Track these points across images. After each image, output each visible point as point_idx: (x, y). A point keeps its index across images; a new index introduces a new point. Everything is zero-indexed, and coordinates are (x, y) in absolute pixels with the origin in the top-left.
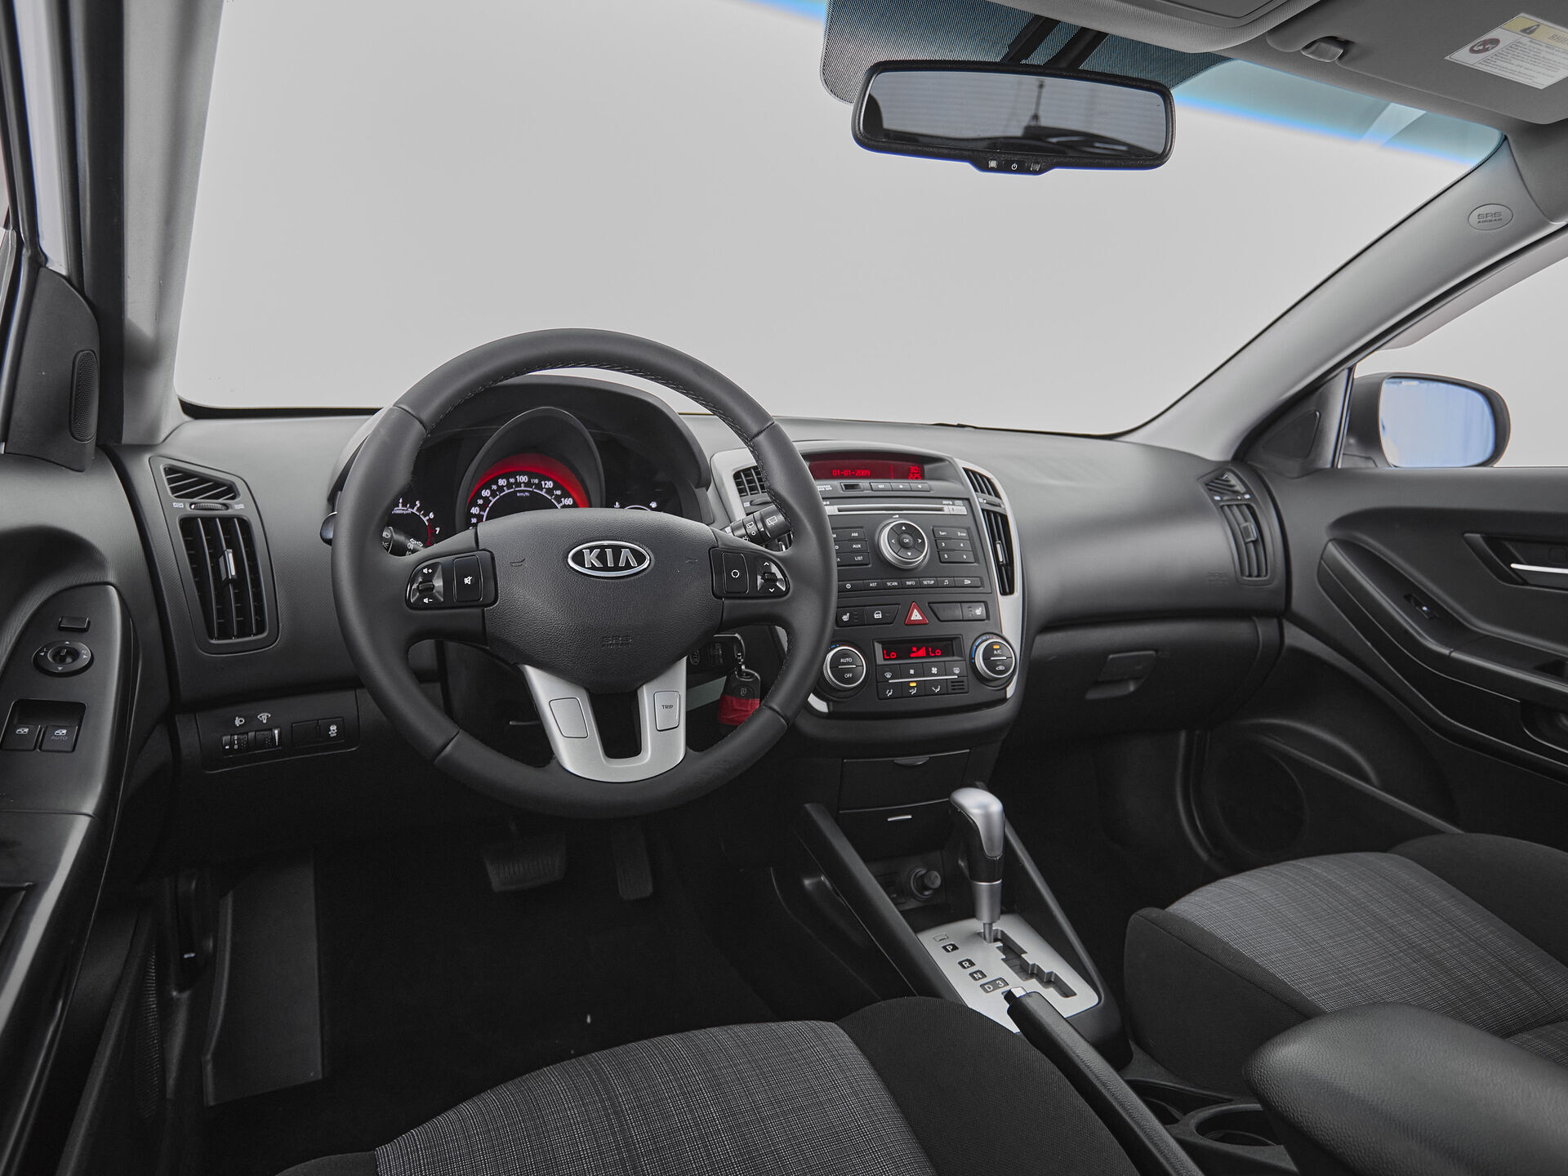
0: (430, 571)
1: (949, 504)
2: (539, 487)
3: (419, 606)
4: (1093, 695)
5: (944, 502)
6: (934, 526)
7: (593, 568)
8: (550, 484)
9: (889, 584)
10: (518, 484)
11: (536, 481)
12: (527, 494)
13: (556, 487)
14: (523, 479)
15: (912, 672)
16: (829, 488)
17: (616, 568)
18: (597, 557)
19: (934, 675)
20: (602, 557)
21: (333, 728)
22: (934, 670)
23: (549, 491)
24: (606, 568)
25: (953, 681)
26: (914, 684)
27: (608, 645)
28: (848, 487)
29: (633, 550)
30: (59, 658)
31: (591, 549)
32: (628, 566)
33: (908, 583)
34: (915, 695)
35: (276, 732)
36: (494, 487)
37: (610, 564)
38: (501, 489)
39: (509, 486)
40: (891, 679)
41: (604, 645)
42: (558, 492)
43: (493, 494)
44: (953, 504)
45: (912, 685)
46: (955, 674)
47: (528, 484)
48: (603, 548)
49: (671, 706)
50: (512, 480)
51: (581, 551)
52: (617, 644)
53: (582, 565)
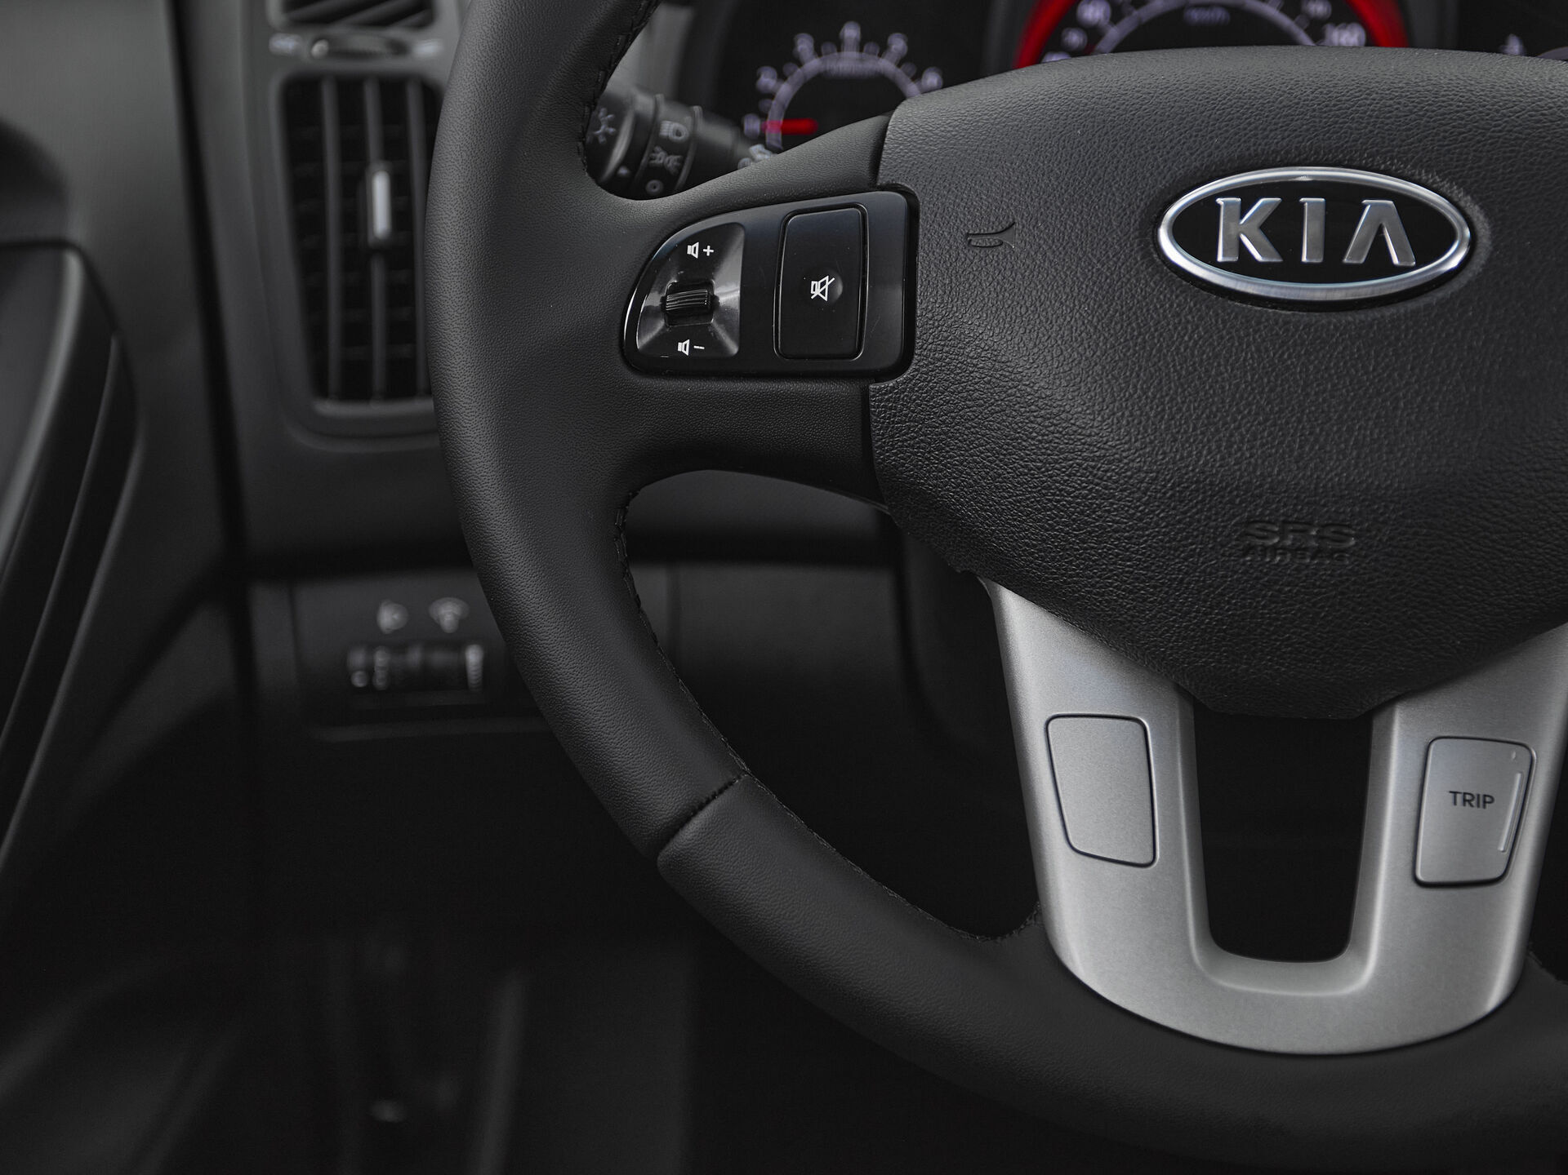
0: (708, 251)
3: (658, 362)
7: (1244, 265)
17: (1331, 269)
18: (1263, 227)
20: (1282, 229)
24: (1289, 269)
27: (1265, 549)
29: (1409, 209)
31: (1249, 195)
32: (1378, 264)
35: (473, 657)
37: (1310, 253)
41: (1249, 549)
48: (1291, 191)
49: (1485, 800)
51: (1209, 201)
52: (1297, 550)
53: (1206, 254)
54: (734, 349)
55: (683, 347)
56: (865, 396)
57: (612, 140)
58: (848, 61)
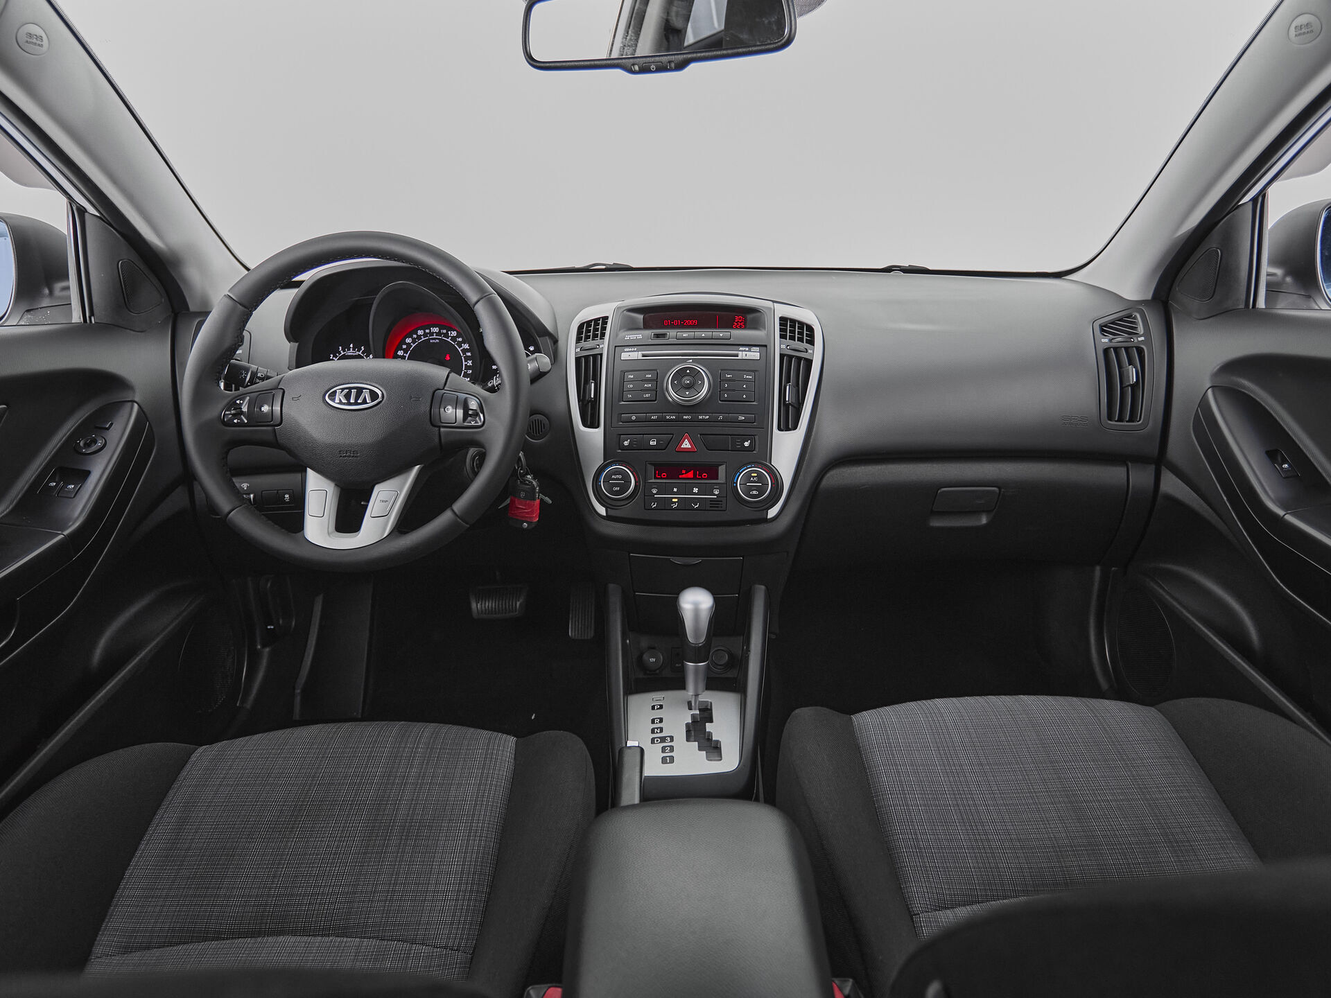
0: (241, 402)
1: (745, 351)
2: (446, 335)
3: (231, 424)
4: (936, 523)
5: (741, 349)
6: (721, 370)
7: (341, 403)
8: (454, 334)
9: (668, 417)
10: (432, 334)
11: (445, 331)
12: (437, 341)
13: (458, 336)
14: (436, 330)
15: (675, 490)
16: (640, 336)
17: (356, 403)
18: (345, 396)
19: (695, 494)
20: (348, 396)
21: (287, 496)
22: (696, 490)
23: (454, 339)
24: (349, 404)
25: (711, 500)
26: (676, 500)
27: (344, 456)
28: (657, 336)
29: (371, 392)
30: (87, 445)
31: (343, 389)
32: (365, 402)
33: (684, 417)
34: (675, 509)
35: (252, 496)
36: (415, 336)
37: (352, 401)
38: (419, 337)
39: (425, 335)
40: (656, 494)
41: (341, 456)
42: (460, 339)
43: (414, 341)
44: (750, 351)
45: (674, 500)
46: (715, 495)
47: (439, 334)
48: (350, 389)
49: (387, 501)
50: (427, 331)
51: (335, 392)
52: (349, 456)
53: (333, 400)
54: (246, 421)
55: (235, 421)
56: (275, 430)
57: (246, 377)
58: (351, 353)
